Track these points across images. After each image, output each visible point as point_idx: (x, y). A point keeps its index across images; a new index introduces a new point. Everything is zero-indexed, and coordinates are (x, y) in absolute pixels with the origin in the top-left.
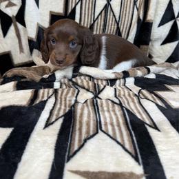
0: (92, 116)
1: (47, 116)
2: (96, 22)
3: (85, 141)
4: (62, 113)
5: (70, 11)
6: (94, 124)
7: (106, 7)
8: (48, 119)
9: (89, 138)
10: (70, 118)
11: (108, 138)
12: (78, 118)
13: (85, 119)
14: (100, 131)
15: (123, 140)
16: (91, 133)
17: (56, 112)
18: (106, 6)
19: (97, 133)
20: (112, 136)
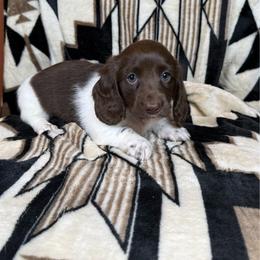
2: (142, 34)
3: (61, 216)
4: (50, 176)
5: (103, 21)
6: (86, 193)
9: (67, 211)
10: (58, 183)
12: (67, 183)
13: (76, 183)
18: (155, 11)
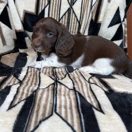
0: (49, 99)
1: (12, 99)
3: (40, 122)
4: (24, 97)
5: (40, 11)
6: (50, 107)
7: (69, 10)
8: (12, 102)
9: (44, 120)
10: (30, 101)
11: (61, 119)
12: (37, 102)
13: (43, 102)
14: (54, 113)
15: (73, 122)
16: (47, 115)
17: (19, 96)
19: (52, 115)
20: (64, 117)
